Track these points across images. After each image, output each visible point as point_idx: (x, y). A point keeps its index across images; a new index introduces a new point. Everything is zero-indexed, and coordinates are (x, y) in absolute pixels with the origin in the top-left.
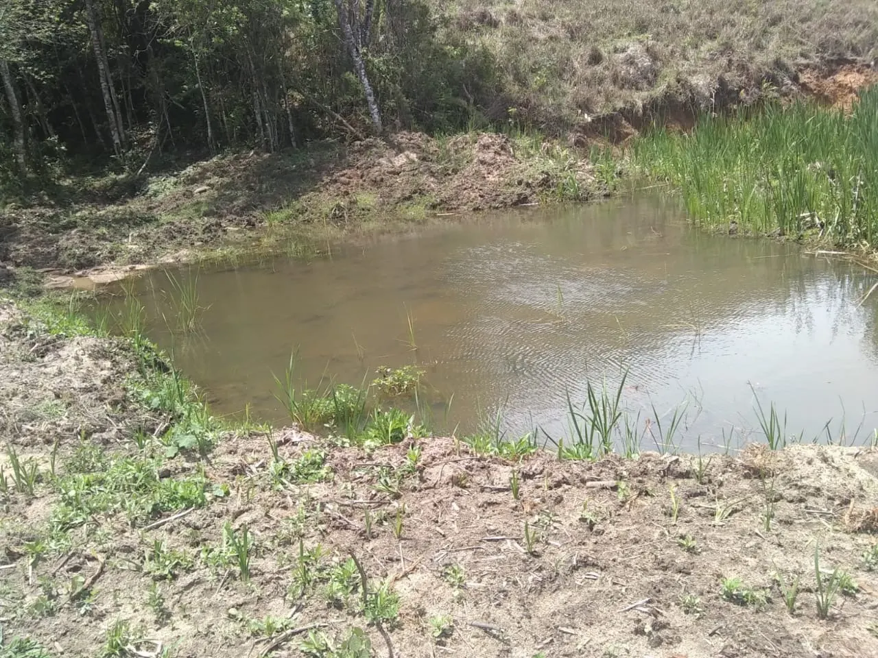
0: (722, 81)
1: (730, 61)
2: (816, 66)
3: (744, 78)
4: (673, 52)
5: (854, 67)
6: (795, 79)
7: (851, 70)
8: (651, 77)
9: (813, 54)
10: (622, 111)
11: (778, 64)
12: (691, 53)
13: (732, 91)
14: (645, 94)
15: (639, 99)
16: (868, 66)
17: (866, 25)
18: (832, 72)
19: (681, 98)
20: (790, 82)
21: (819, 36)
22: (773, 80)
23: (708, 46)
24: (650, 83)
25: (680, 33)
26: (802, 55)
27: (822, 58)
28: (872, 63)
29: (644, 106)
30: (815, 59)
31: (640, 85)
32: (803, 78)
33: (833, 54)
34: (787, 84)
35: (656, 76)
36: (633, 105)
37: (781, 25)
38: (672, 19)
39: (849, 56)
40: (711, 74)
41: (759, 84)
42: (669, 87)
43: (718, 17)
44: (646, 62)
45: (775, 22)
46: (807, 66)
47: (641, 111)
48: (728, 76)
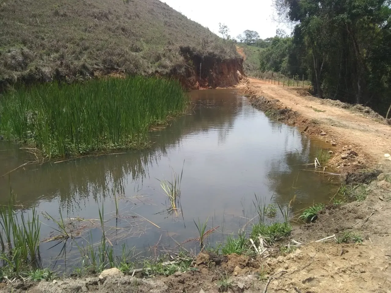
0: (57, 71)
1: (62, 63)
2: (101, 69)
3: (68, 71)
4: (36, 56)
5: (117, 72)
6: (92, 74)
7: (116, 73)
8: (23, 65)
9: (100, 64)
10: (7, 80)
11: (84, 66)
12: (45, 57)
13: (62, 76)
14: (19, 73)
15: (16, 75)
16: (123, 72)
17: (123, 56)
18: (109, 73)
19: (37, 77)
20: (89, 75)
21: (103, 57)
22: (81, 73)
23: (54, 55)
24: (22, 68)
25: (41, 48)
26: (96, 64)
27: (104, 66)
28: (124, 71)
29: (18, 79)
30: (102, 67)
31: (17, 69)
32: (96, 74)
33: (109, 65)
34: (88, 75)
35: (26, 65)
36: (13, 77)
37: (88, 51)
38: (39, 41)
39: (116, 67)
40: (52, 68)
41: (75, 74)
42: (31, 70)
43: (60, 43)
44: (20, 58)
45: (86, 49)
46: (98, 69)
47: (16, 80)
48: (60, 69)
